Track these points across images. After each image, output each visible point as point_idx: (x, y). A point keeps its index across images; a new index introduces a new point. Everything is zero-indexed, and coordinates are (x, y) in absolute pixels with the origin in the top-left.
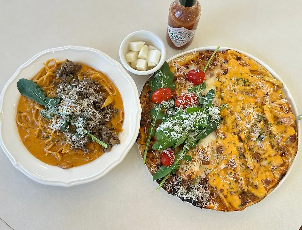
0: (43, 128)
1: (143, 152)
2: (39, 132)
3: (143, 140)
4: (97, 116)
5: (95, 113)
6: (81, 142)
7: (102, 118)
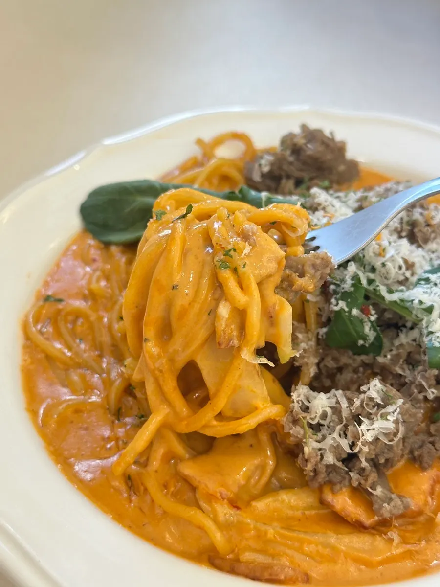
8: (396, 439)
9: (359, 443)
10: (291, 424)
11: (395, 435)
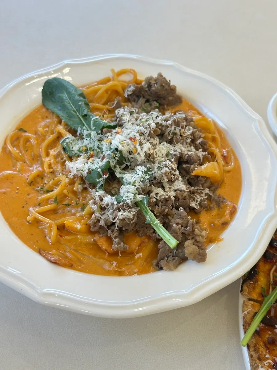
0: (51, 170)
1: (249, 317)
2: (38, 176)
3: (258, 290)
4: (176, 183)
5: (174, 175)
6: (120, 211)
7: (185, 191)
8: (132, 222)
9: (116, 219)
10: (93, 204)
11: (132, 220)
